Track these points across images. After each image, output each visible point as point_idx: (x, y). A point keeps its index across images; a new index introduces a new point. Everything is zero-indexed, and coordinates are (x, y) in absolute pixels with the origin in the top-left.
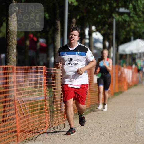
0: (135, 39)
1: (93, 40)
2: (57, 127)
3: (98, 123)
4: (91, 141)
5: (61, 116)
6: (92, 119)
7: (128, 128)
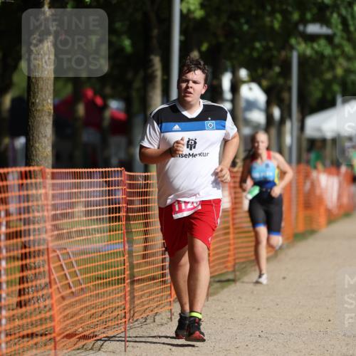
1: (242, 104)
2: (154, 318)
3: (254, 308)
4: (236, 353)
5: (162, 291)
6: (240, 298)
7: (329, 321)
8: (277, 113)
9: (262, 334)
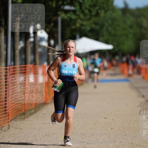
0: (81, 37)
1: (38, 39)
2: (2, 128)
3: (43, 123)
4: (36, 142)
5: (6, 117)
6: (38, 119)
7: (75, 128)
8: (52, 42)
9: (47, 134)
